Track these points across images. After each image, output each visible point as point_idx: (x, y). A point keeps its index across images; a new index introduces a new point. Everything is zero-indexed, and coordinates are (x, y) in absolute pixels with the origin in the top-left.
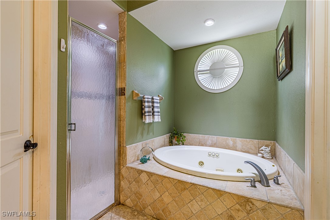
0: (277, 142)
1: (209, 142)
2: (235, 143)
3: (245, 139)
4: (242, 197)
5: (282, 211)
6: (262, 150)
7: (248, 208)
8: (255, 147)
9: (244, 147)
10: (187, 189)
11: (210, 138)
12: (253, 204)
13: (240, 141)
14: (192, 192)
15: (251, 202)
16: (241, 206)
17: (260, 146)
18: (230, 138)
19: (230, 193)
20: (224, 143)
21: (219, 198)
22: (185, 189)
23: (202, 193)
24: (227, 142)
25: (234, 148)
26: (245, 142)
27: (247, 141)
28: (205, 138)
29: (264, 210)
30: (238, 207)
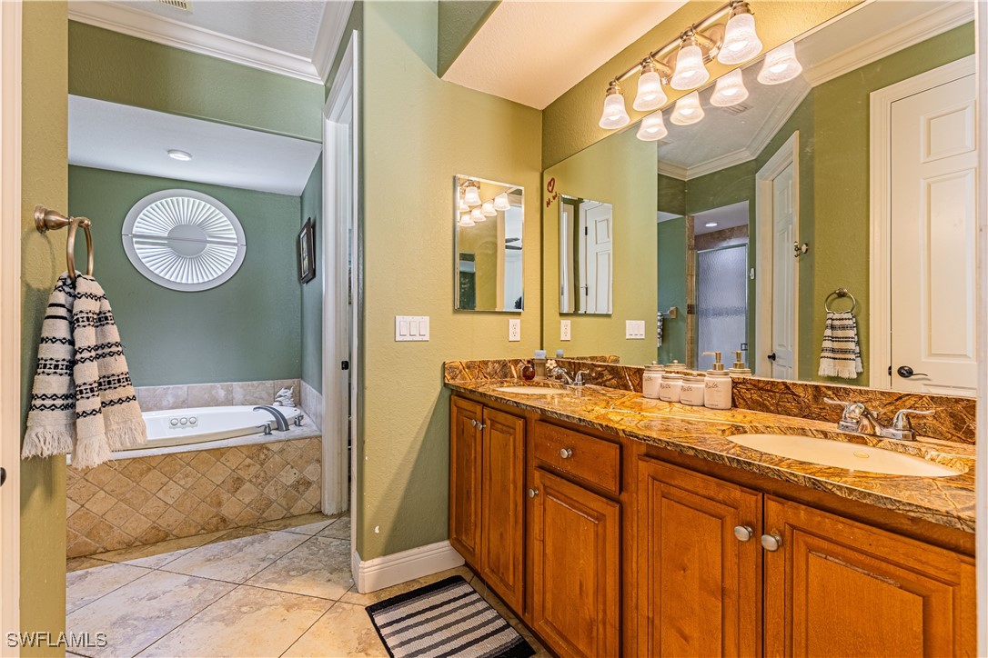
0: (302, 379)
1: (170, 400)
2: (229, 392)
3: (250, 383)
4: (253, 445)
5: (301, 444)
6: (281, 396)
7: (262, 457)
8: (269, 394)
9: (248, 398)
10: (154, 468)
11: (170, 391)
12: (268, 450)
13: (241, 387)
14: (166, 469)
15: (266, 448)
16: (252, 458)
17: (276, 390)
18: (218, 385)
19: (235, 447)
20: (206, 396)
21: (218, 460)
22: (149, 469)
23: (188, 464)
24: (213, 392)
25: (229, 402)
26: (250, 388)
27: (252, 385)
28: (157, 392)
29: (282, 451)
30: (248, 461)
